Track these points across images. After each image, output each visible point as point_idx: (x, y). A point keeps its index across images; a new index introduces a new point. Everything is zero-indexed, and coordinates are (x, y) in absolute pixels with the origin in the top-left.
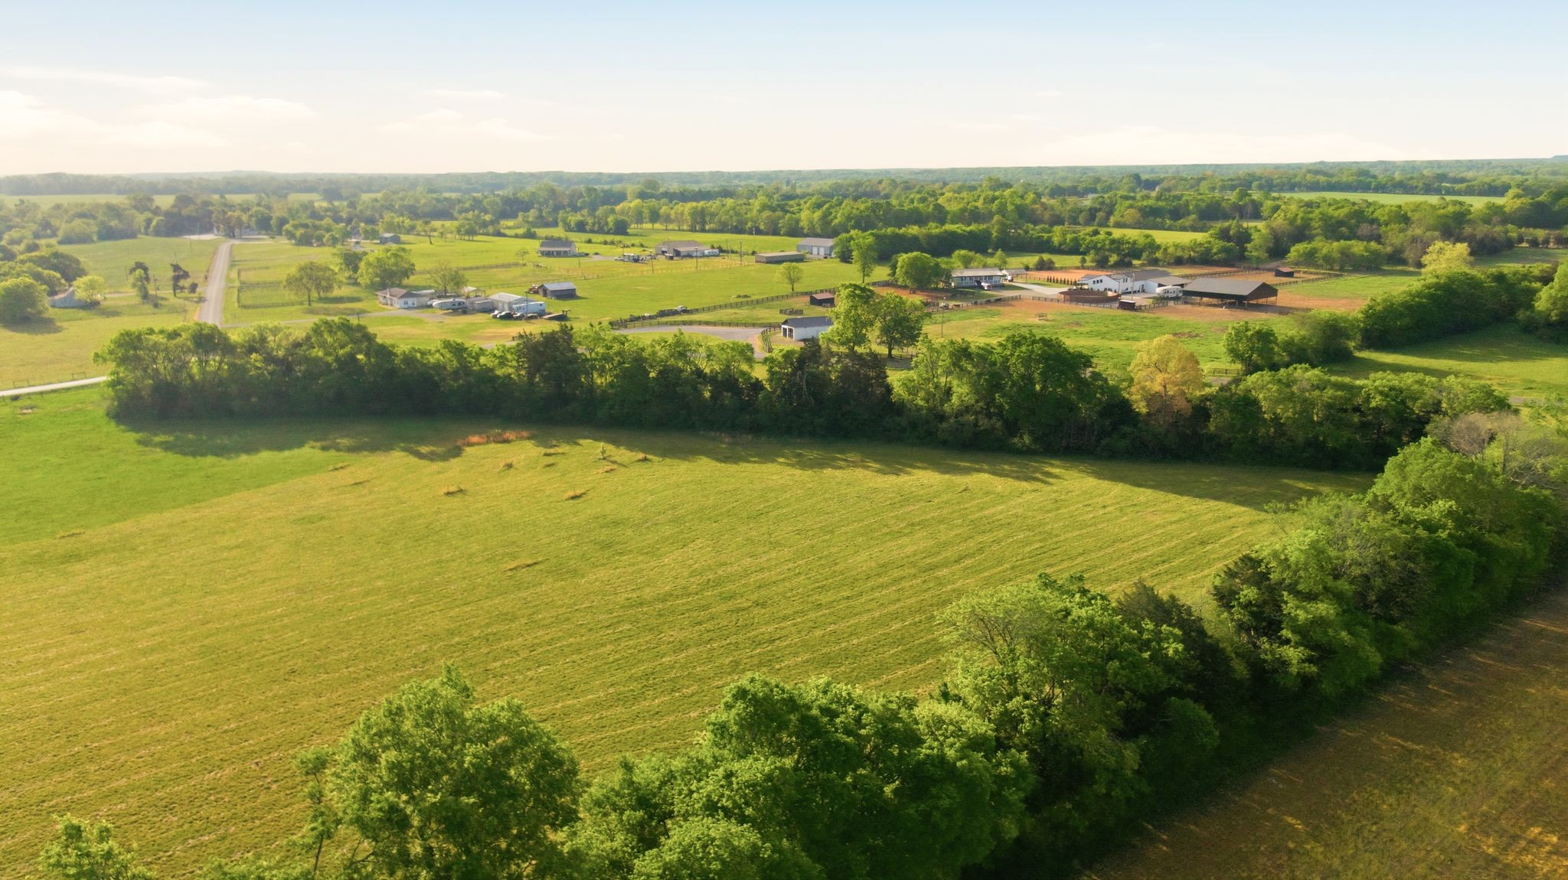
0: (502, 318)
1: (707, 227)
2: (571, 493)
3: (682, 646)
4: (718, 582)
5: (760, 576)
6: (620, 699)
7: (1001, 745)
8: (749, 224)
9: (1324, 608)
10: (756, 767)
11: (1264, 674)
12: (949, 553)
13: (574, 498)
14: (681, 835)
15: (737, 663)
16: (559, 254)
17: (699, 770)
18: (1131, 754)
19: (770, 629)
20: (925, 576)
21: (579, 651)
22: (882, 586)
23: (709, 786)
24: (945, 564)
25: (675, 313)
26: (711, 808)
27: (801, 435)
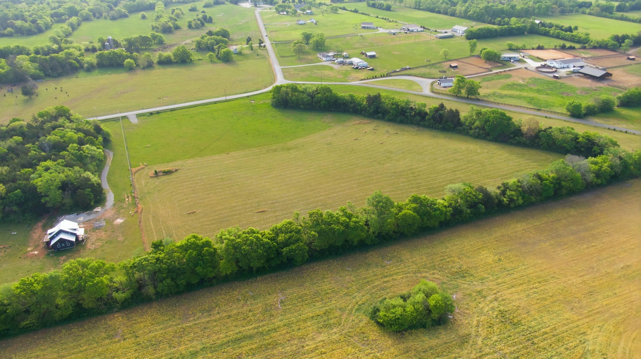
0: (355, 68)
1: (421, 8)
2: (380, 143)
3: (403, 182)
4: (411, 169)
5: (419, 169)
6: (392, 191)
7: (449, 207)
8: (437, 9)
9: (513, 193)
10: (414, 205)
11: (500, 202)
12: (460, 168)
13: (381, 144)
14: (404, 212)
15: (413, 187)
16: (368, 28)
17: (407, 205)
18: (469, 211)
19: (420, 181)
20: (453, 173)
21: (385, 181)
22: (444, 174)
23: (408, 207)
24: (458, 171)
25: (406, 69)
26: (408, 209)
27: (435, 129)
